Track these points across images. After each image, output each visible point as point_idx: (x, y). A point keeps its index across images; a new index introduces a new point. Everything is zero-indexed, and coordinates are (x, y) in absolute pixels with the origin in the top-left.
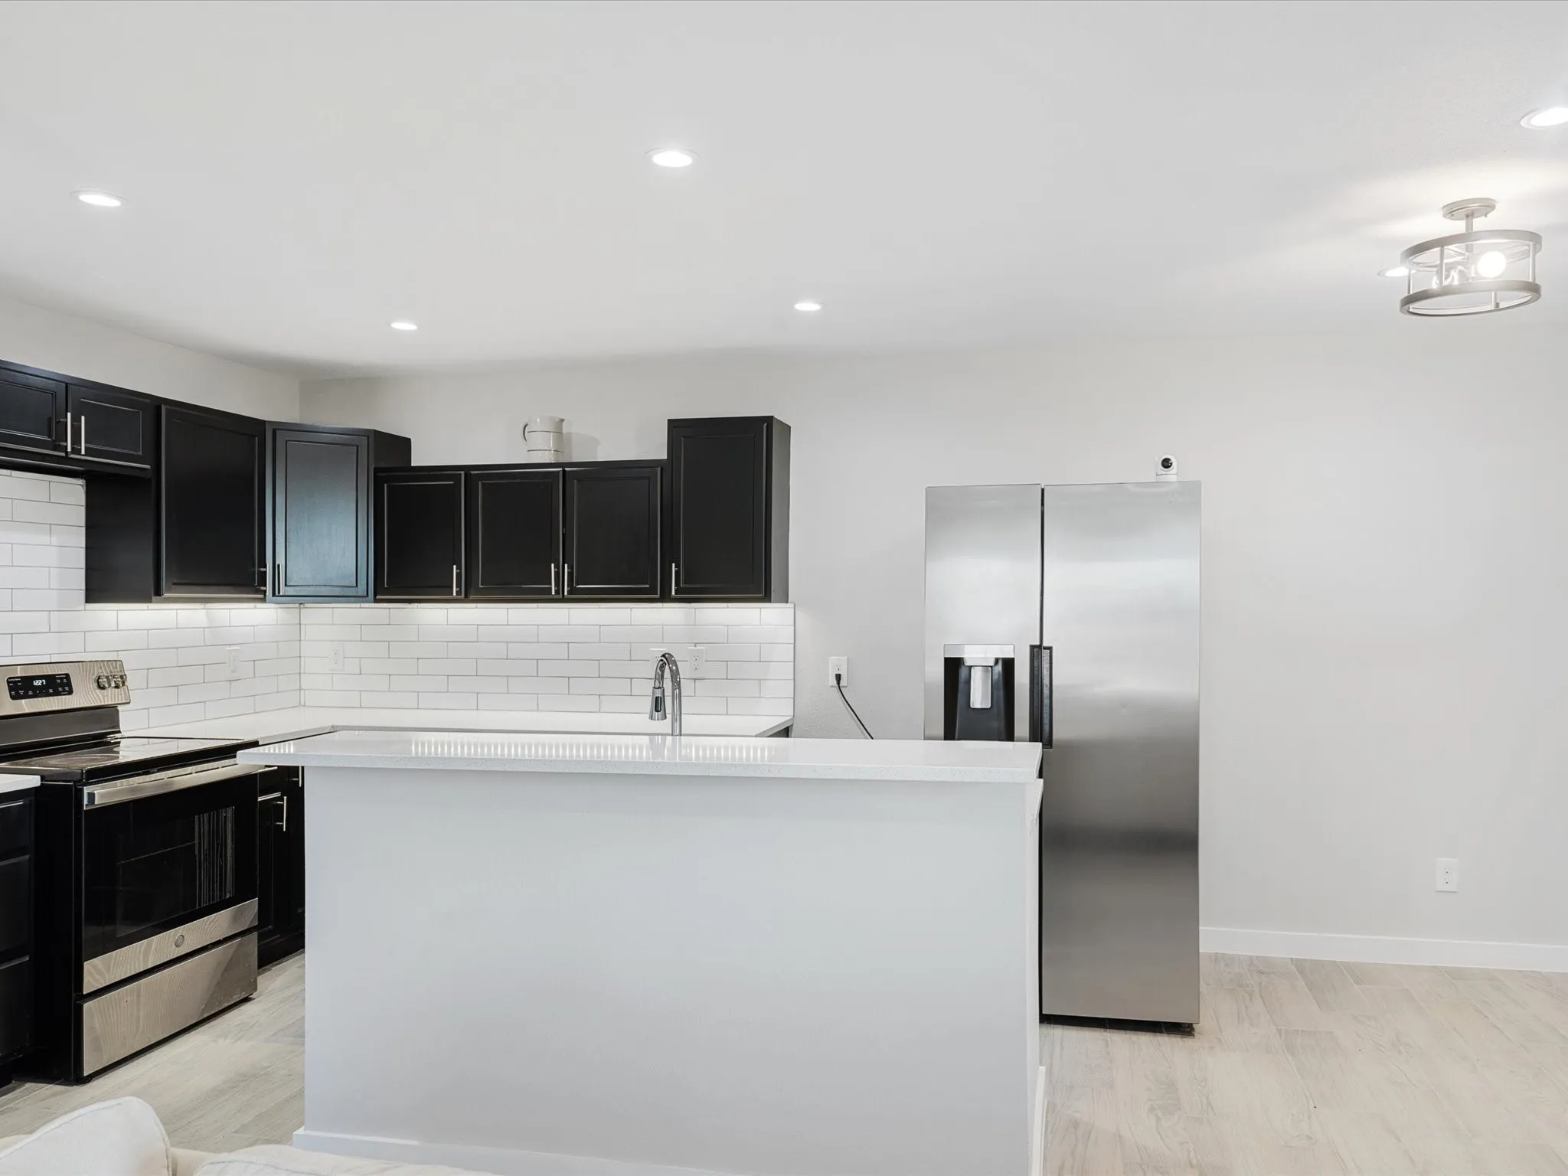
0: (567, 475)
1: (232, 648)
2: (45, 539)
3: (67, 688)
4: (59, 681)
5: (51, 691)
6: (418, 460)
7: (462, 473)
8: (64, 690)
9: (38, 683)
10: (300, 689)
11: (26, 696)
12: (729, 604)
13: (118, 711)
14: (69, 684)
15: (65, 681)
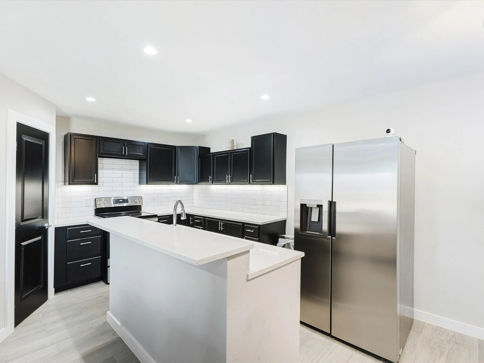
0: (231, 153)
1: (175, 194)
2: (130, 172)
3: (127, 202)
4: (126, 200)
5: (123, 202)
6: (212, 151)
7: (212, 154)
8: (126, 202)
9: (120, 201)
10: (193, 203)
11: (117, 203)
12: (272, 185)
13: (141, 207)
14: (128, 201)
15: (127, 200)
